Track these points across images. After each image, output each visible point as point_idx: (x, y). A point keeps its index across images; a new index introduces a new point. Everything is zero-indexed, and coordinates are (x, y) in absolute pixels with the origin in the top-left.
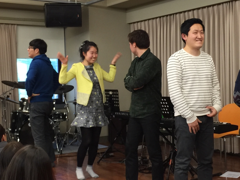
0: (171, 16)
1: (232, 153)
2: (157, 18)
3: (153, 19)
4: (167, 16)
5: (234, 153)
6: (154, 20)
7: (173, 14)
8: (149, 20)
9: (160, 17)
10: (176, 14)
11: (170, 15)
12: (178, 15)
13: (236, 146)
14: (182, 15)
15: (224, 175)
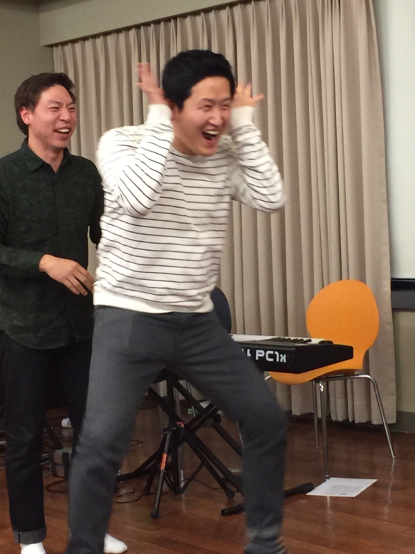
0: (169, 24)
1: (350, 420)
2: (128, 29)
3: (118, 31)
4: (157, 22)
6: (122, 36)
7: (175, 18)
8: (106, 34)
9: (138, 27)
10: (184, 16)
11: (167, 20)
12: (188, 20)
13: (359, 402)
14: (199, 19)
15: (318, 491)
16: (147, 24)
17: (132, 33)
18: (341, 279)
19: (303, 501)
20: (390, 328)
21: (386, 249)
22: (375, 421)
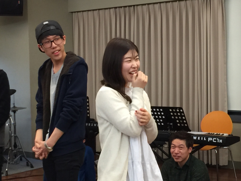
5: (211, 164)
7: (134, 5)
9: (115, 8)
10: (138, 5)
11: (130, 6)
16: (120, 7)
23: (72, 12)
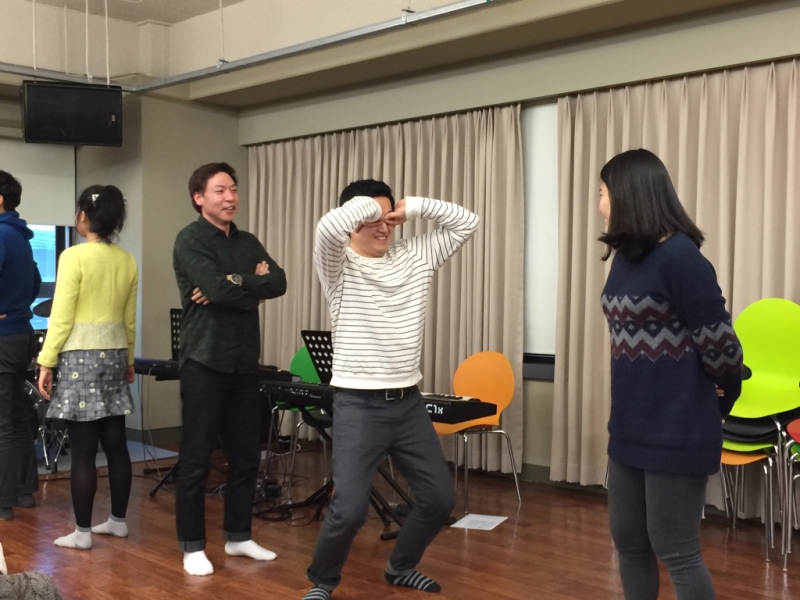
0: (349, 134)
1: (483, 468)
2: (314, 136)
3: (305, 137)
4: (339, 132)
5: (486, 470)
6: (308, 141)
7: (355, 129)
8: (295, 139)
9: (322, 135)
10: (362, 128)
11: (348, 131)
12: (365, 132)
13: (492, 454)
14: (375, 132)
15: (460, 524)
16: (330, 133)
17: (317, 140)
18: (482, 350)
19: (448, 532)
20: (521, 393)
21: (520, 328)
22: (505, 470)
23: (247, 146)
